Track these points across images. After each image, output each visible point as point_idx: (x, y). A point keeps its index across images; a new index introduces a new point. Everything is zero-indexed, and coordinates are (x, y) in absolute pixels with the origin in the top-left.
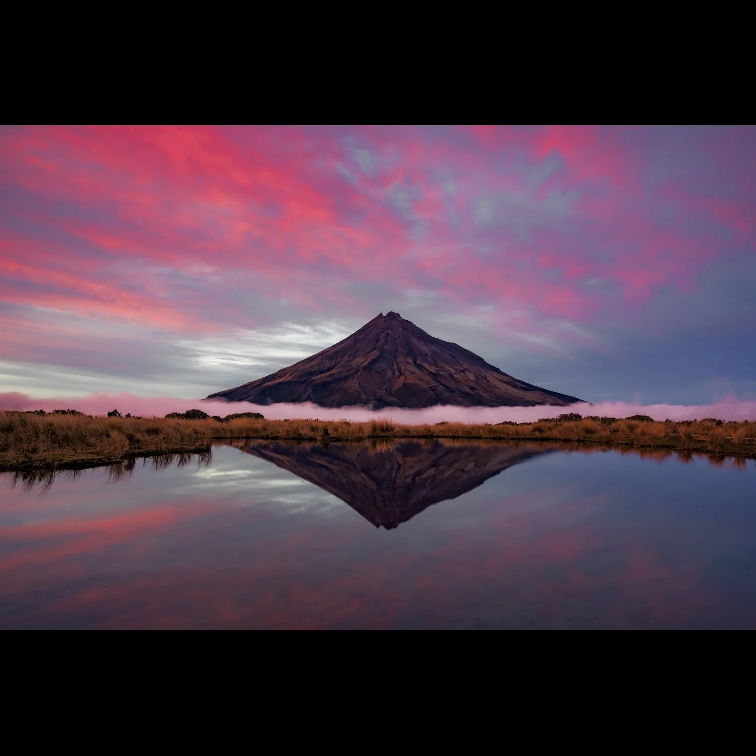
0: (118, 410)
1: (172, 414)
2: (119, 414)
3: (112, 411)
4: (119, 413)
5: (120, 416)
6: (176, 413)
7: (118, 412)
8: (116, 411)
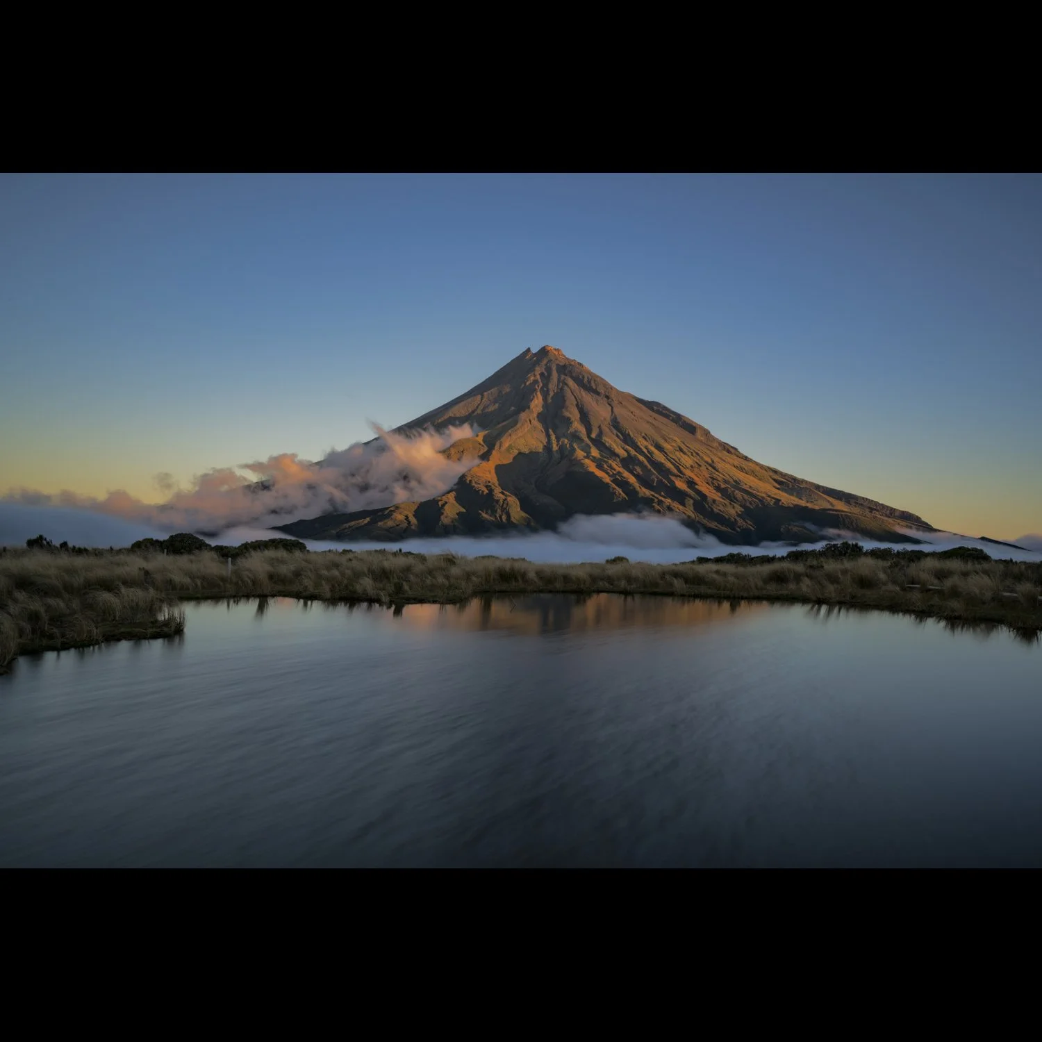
0: (45, 536)
1: (145, 540)
2: (48, 543)
3: (34, 537)
4: (48, 540)
5: (50, 545)
6: (152, 539)
7: (45, 540)
8: (41, 537)
